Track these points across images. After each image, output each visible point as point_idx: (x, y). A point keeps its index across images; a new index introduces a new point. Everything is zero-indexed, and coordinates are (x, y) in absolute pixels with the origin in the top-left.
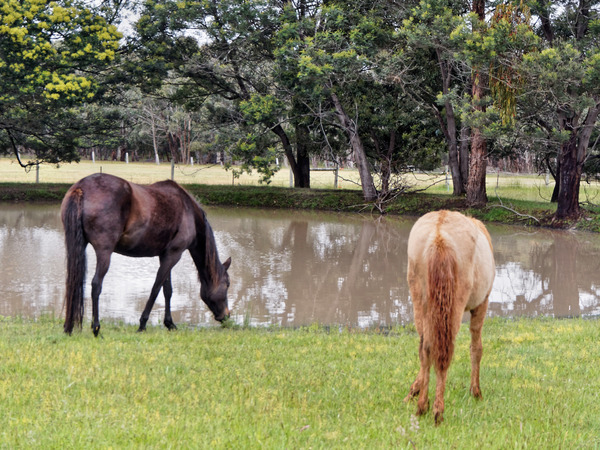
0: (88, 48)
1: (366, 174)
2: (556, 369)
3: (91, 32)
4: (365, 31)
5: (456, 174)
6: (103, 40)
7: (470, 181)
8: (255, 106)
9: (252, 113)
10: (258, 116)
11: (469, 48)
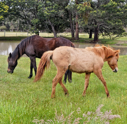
0: (2, 10)
1: (55, 34)
3: (2, 7)
4: (56, 6)
5: (72, 33)
6: (5, 8)
8: (34, 21)
9: (34, 22)
10: (35, 23)
11: (81, 11)
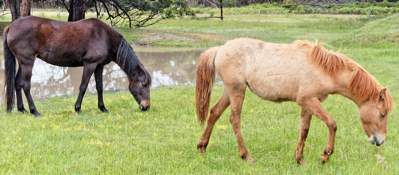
2: (107, 129)
5: (13, 10)
7: (22, 14)
